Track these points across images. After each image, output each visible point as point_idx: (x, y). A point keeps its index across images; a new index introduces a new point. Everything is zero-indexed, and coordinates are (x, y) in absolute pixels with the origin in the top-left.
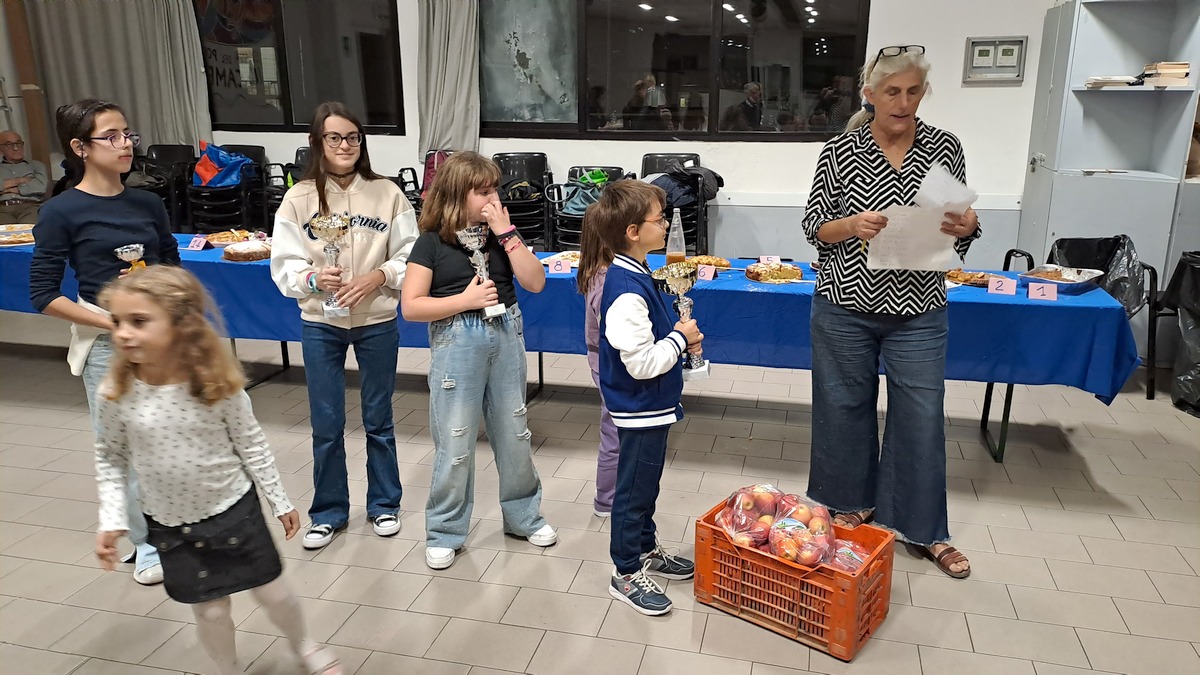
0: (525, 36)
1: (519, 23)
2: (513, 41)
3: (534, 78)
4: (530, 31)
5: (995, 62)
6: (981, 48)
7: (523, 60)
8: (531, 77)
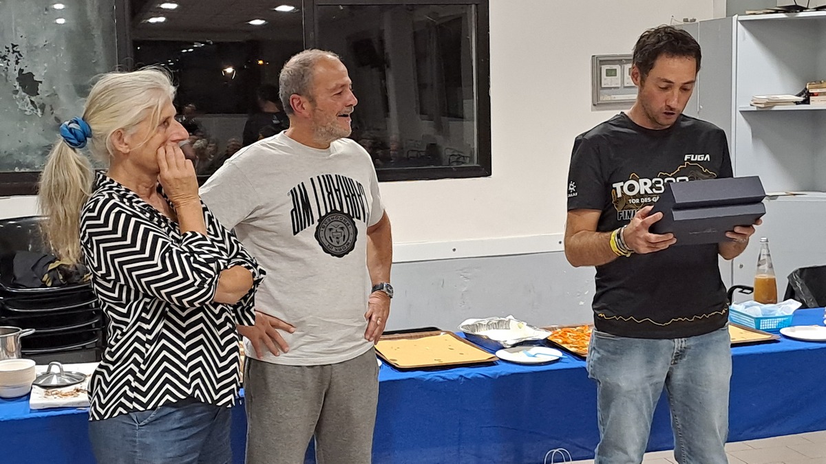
0: (32, 49)
1: (21, 32)
2: (12, 57)
3: (47, 109)
4: (41, 42)
5: (623, 82)
6: (608, 67)
7: (28, 83)
8: (43, 107)
